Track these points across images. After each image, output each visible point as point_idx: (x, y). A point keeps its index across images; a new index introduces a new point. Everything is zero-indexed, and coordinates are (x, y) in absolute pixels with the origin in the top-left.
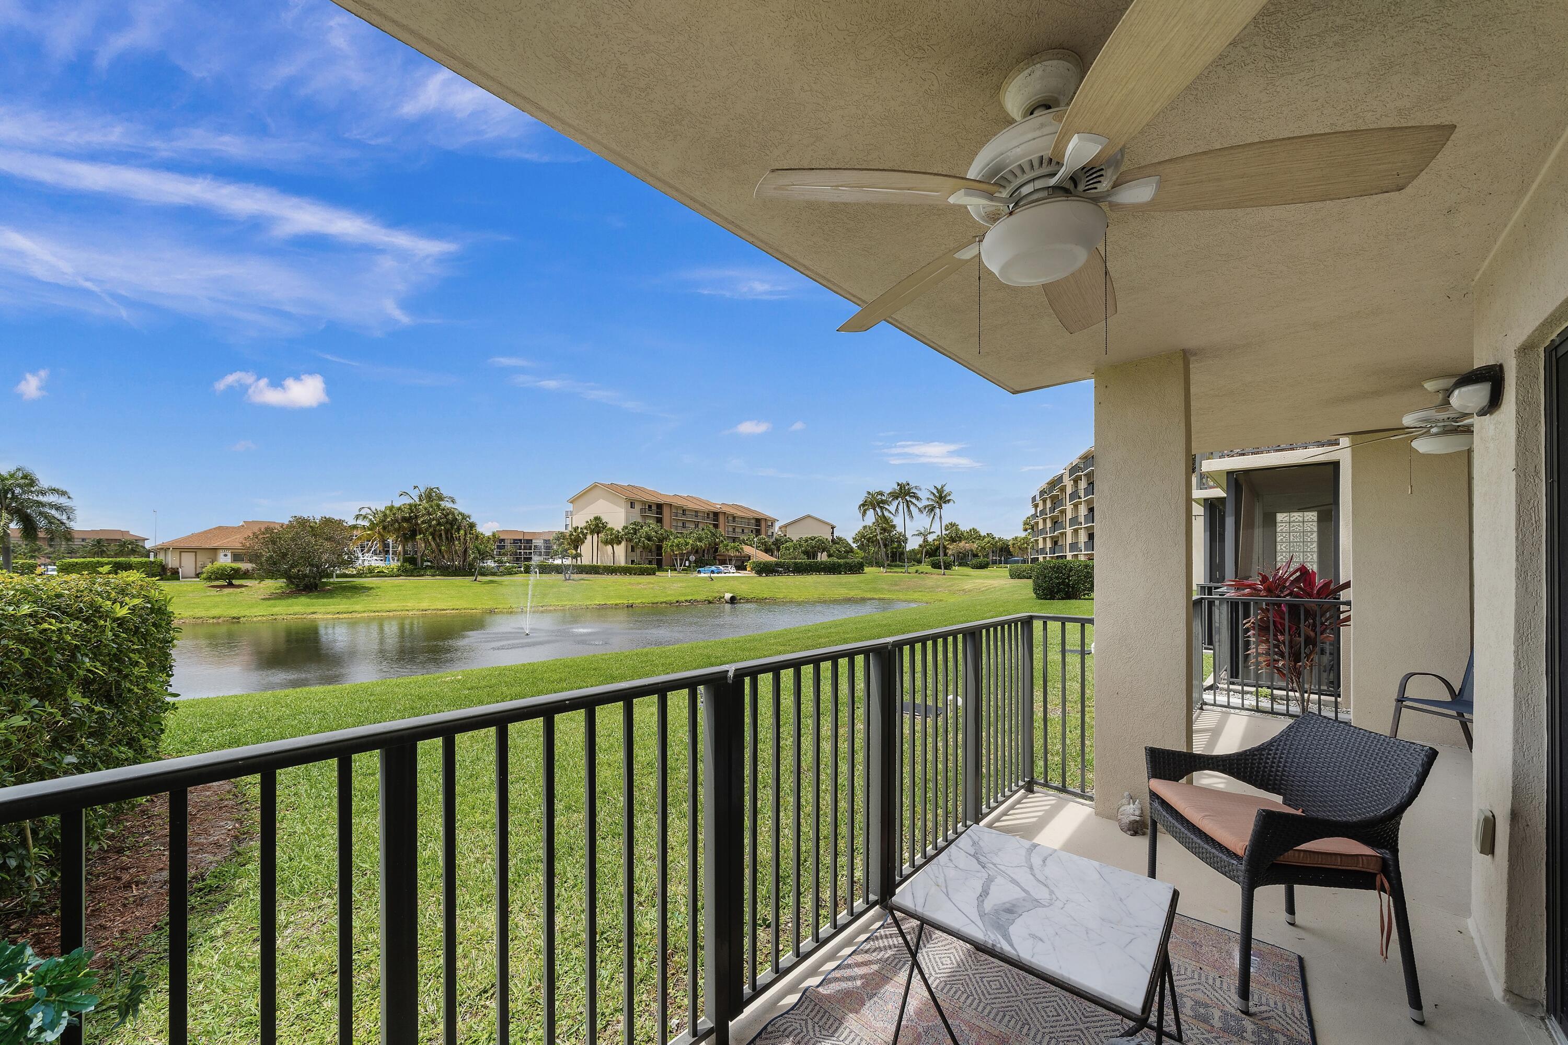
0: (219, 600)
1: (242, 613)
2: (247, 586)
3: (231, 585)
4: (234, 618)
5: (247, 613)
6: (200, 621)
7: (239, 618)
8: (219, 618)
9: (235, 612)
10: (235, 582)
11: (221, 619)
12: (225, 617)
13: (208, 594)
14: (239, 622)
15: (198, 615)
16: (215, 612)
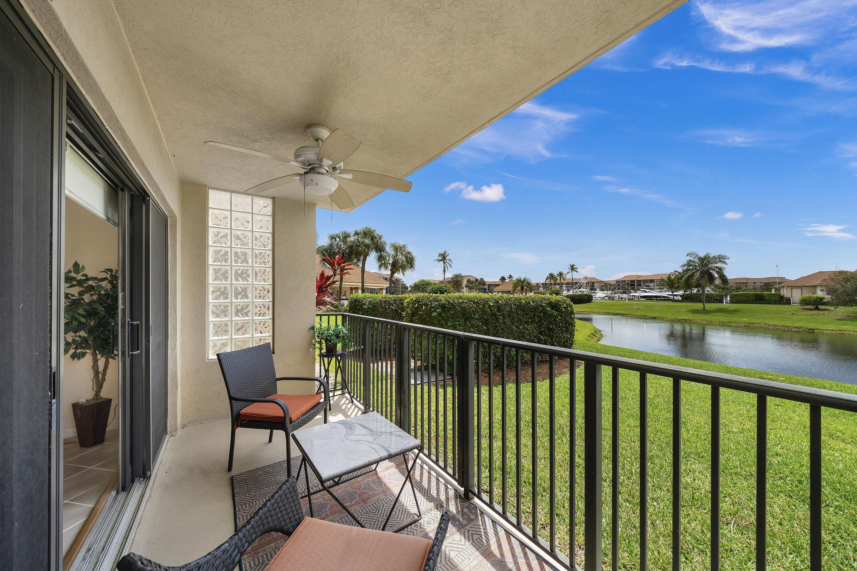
0: (805, 317)
1: (817, 327)
2: (829, 310)
3: (817, 309)
4: (810, 329)
5: (821, 327)
6: (786, 329)
7: (814, 330)
8: (800, 328)
9: (811, 326)
10: (820, 307)
11: (801, 329)
12: (804, 328)
13: (799, 313)
14: (813, 332)
15: (786, 325)
16: (798, 324)
